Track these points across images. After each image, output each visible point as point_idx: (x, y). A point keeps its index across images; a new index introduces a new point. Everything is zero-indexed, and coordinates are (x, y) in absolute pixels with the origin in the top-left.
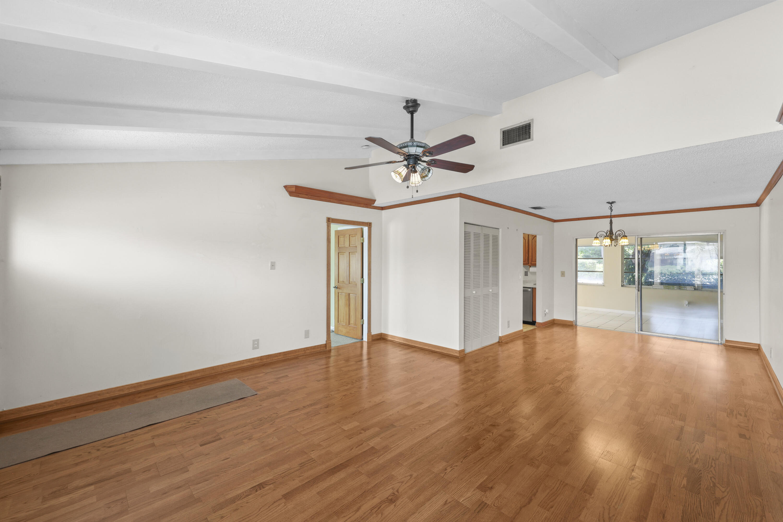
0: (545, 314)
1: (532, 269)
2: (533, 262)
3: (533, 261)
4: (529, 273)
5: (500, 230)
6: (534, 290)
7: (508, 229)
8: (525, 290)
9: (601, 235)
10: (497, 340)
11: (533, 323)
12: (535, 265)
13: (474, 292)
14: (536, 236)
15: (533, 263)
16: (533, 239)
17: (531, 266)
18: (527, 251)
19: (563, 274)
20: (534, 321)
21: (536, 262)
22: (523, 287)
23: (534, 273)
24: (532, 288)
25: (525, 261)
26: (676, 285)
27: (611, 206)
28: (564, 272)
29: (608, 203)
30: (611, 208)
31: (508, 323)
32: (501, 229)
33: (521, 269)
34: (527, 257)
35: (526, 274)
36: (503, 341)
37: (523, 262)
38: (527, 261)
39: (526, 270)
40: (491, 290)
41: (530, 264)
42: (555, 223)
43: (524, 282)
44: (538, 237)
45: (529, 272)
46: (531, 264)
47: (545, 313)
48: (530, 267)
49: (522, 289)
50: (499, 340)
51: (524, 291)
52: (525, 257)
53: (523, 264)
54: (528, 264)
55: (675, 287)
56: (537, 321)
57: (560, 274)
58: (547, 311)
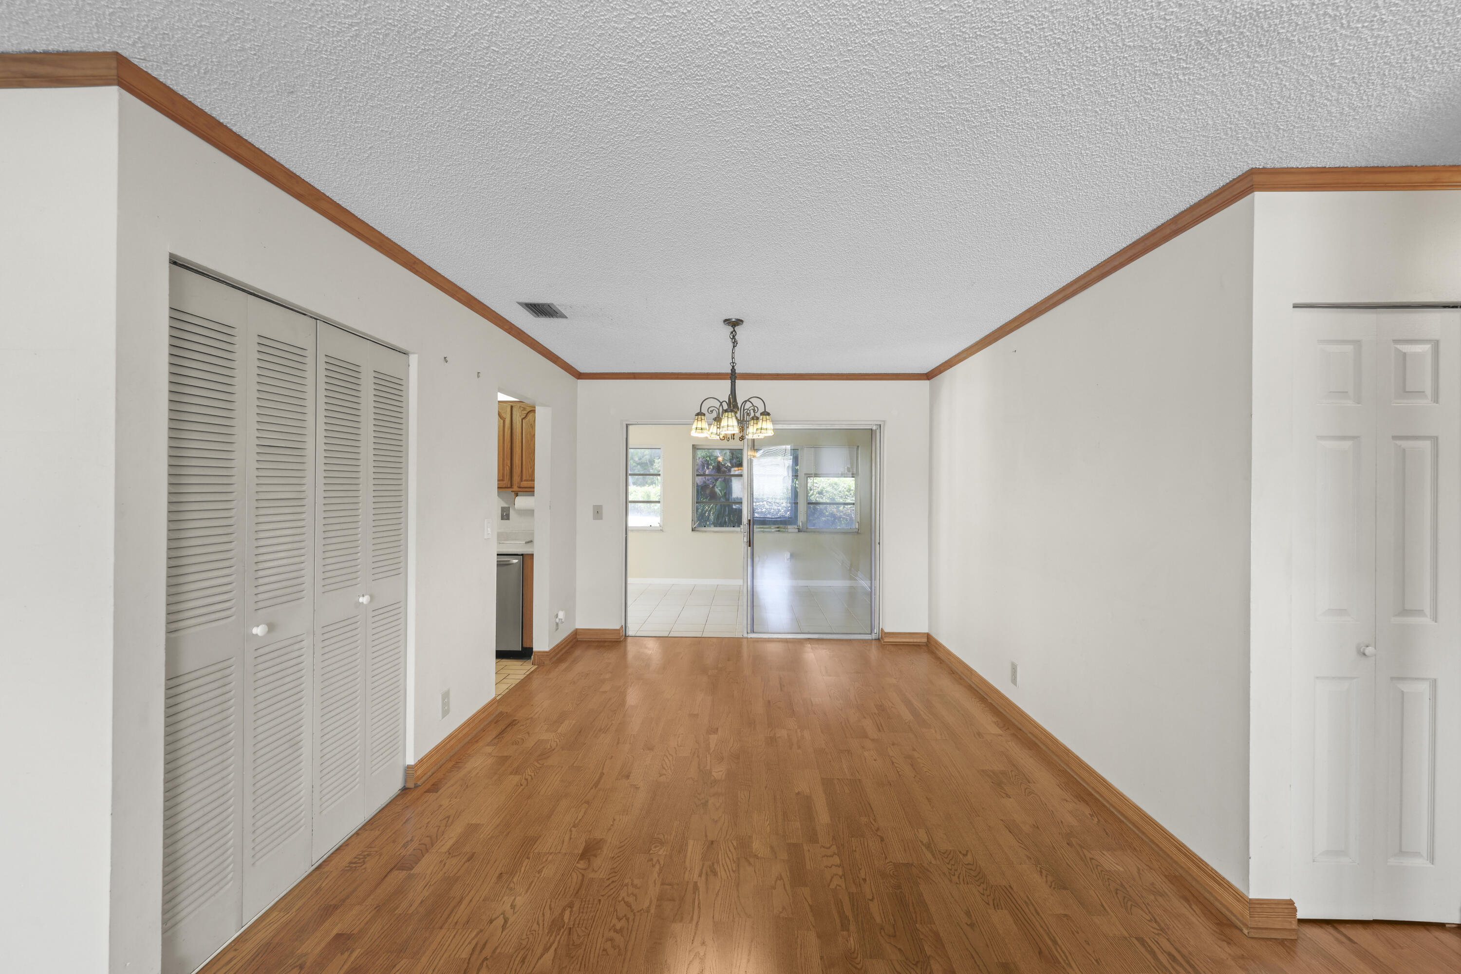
0: (557, 624)
1: (522, 502)
2: (526, 480)
3: (524, 478)
4: (512, 512)
5: (413, 359)
6: (526, 560)
7: (447, 362)
8: (503, 561)
9: (711, 409)
10: (396, 785)
11: (525, 653)
12: (530, 490)
13: (259, 630)
14: (533, 411)
15: (524, 484)
16: (524, 418)
17: (519, 493)
18: (509, 451)
19: (598, 512)
20: (528, 646)
21: (533, 480)
22: (498, 555)
23: (530, 513)
24: (522, 555)
25: (503, 480)
26: (774, 524)
27: (734, 330)
28: (600, 507)
29: (727, 321)
30: (734, 336)
31: (443, 700)
32: (416, 356)
33: (494, 502)
34: (507, 469)
35: (505, 515)
36: (419, 783)
37: (498, 481)
38: (507, 478)
39: (505, 505)
40: (364, 600)
41: (515, 488)
42: (579, 380)
43: (502, 537)
44: (538, 409)
45: (514, 509)
46: (520, 487)
47: (557, 620)
48: (517, 495)
49: (494, 560)
50: (406, 781)
51: (499, 565)
52: (503, 470)
53: (498, 488)
54: (511, 487)
55: (773, 527)
56: (536, 648)
57: (591, 513)
58: (561, 615)
